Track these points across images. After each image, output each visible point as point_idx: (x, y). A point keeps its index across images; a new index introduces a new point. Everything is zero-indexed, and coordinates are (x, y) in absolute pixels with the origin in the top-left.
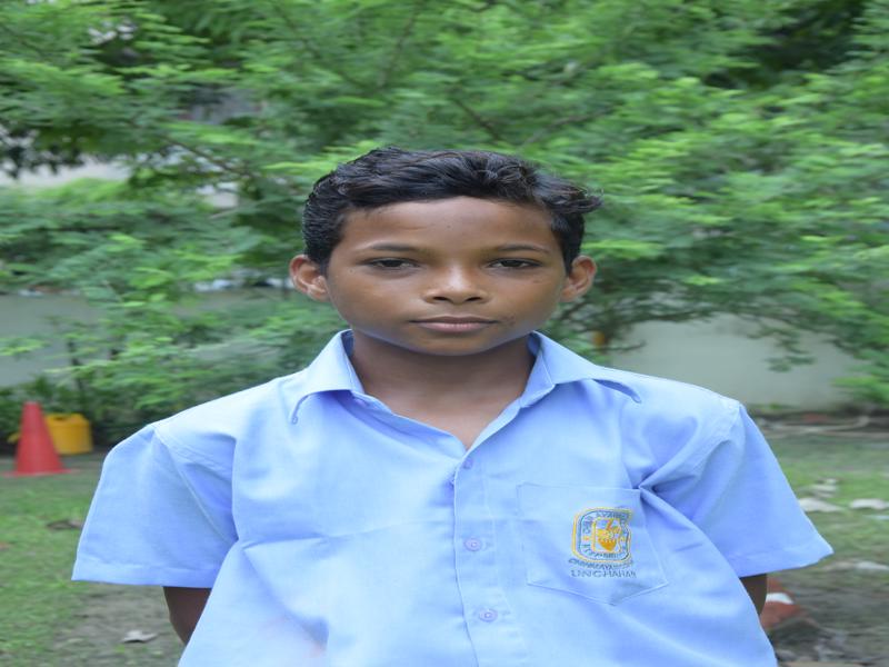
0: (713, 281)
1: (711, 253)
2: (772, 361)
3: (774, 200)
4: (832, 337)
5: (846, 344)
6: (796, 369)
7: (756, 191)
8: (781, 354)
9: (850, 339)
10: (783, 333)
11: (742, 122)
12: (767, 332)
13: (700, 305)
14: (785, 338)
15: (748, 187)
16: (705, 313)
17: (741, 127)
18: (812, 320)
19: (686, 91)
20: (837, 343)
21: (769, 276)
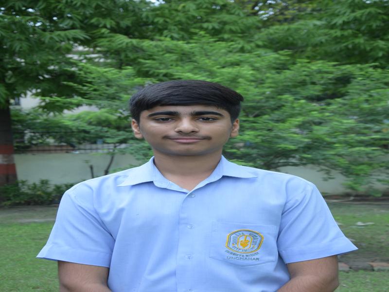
0: (309, 156)
1: (308, 148)
2: (324, 178)
3: (324, 134)
4: (340, 172)
5: (345, 174)
6: (330, 181)
7: (320, 131)
8: (326, 176)
9: (346, 172)
10: (326, 170)
11: (316, 114)
12: (322, 170)
13: (303, 162)
14: (327, 171)
15: (317, 130)
16: (304, 164)
17: (316, 115)
18: (335, 166)
19: (302, 104)
20: (342, 173)
21: (324, 155)
